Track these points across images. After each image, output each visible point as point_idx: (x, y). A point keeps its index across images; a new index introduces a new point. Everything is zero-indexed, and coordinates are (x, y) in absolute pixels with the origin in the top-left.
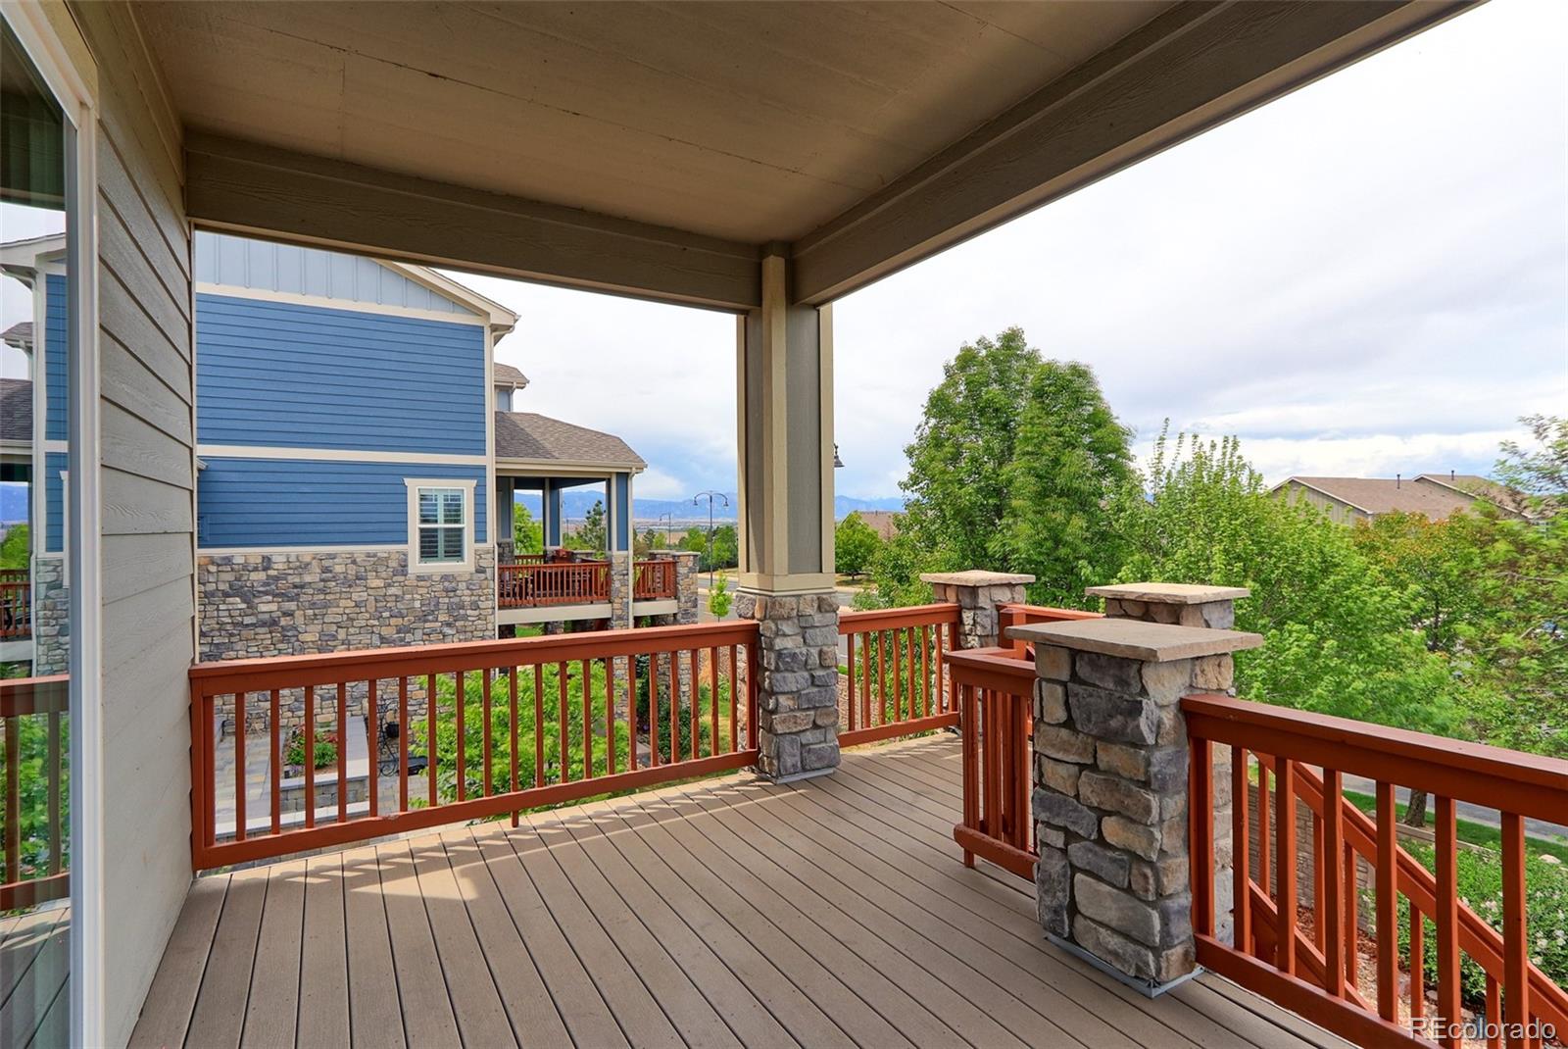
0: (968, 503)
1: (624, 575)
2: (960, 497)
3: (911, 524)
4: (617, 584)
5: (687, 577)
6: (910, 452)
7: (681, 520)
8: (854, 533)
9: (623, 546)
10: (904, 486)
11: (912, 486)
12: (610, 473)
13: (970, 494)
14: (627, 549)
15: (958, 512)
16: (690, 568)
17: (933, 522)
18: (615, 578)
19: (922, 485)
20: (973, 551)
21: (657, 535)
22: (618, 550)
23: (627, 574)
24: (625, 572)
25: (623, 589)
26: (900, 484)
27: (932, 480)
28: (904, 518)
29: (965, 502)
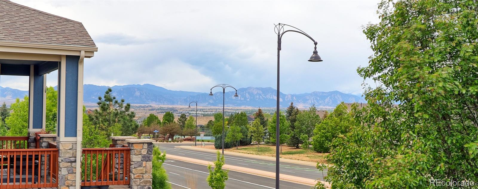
0: (442, 91)
1: (71, 162)
2: (432, 84)
3: (372, 116)
4: (63, 172)
5: (140, 166)
6: (371, 33)
7: (212, 107)
8: (341, 120)
9: (72, 131)
10: (366, 73)
11: (373, 72)
12: (60, 56)
13: (444, 80)
14: (76, 136)
15: (429, 102)
16: (144, 157)
17: (398, 115)
18: (61, 165)
19: (386, 71)
20: (448, 152)
21: (188, 118)
22: (66, 136)
23: (75, 161)
24: (72, 159)
25: (70, 177)
26: (359, 71)
27: (397, 64)
28: (364, 110)
29: (438, 89)
